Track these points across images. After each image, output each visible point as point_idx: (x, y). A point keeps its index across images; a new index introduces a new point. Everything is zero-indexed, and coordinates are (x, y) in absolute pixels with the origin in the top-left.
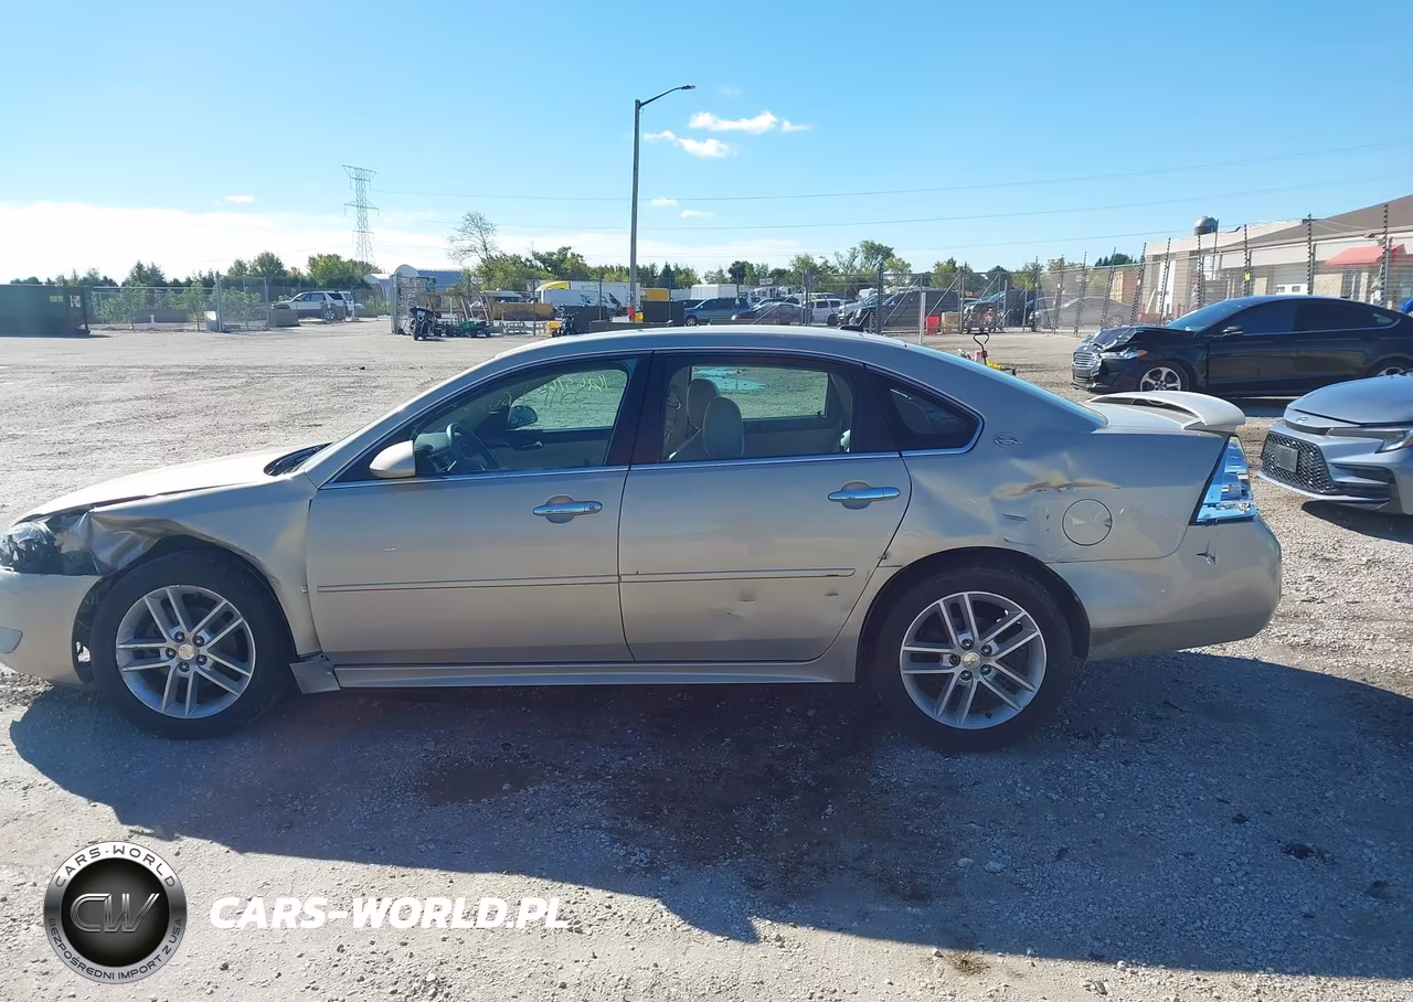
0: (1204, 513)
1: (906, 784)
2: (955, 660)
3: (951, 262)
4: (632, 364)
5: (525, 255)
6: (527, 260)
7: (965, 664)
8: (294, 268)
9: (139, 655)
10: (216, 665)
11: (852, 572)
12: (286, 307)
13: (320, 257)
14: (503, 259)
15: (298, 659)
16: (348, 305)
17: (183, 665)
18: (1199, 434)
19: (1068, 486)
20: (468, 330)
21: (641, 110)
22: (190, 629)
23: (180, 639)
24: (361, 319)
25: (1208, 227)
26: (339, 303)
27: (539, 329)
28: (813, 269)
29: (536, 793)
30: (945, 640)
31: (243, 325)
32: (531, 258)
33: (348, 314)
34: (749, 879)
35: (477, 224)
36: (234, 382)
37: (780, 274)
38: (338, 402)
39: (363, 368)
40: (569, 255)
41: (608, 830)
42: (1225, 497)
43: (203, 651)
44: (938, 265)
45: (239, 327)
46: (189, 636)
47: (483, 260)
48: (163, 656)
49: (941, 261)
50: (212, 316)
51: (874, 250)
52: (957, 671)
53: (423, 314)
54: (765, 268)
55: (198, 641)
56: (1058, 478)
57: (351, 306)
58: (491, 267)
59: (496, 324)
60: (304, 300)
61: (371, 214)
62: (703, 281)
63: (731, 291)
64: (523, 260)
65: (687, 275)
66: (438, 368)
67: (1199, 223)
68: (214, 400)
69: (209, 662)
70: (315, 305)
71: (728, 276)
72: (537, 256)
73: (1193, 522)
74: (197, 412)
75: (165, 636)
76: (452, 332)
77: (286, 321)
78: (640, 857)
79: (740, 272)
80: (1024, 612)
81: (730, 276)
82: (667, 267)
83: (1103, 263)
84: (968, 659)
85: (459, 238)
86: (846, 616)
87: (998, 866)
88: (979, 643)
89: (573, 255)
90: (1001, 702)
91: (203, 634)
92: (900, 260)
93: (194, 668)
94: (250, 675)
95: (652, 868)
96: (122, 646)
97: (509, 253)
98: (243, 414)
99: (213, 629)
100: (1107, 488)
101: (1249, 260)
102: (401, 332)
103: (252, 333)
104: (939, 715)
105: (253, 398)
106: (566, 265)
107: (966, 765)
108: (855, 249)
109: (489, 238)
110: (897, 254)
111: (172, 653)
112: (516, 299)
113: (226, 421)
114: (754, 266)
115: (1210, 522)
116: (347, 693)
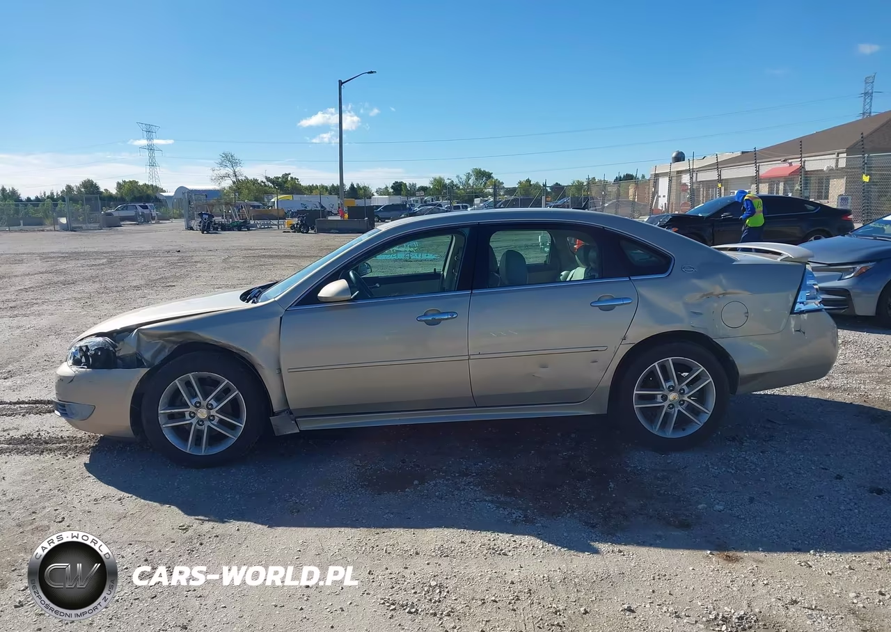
0: (798, 307)
1: (647, 470)
2: (665, 398)
3: (528, 181)
4: (467, 231)
5: (261, 179)
6: (262, 182)
7: (670, 401)
8: (106, 190)
9: (171, 417)
10: (221, 421)
11: (606, 348)
12: (110, 214)
13: (124, 182)
14: (247, 181)
15: (274, 414)
16: (152, 213)
17: (201, 422)
18: (788, 263)
19: (724, 294)
20: (235, 226)
21: (342, 87)
22: (205, 399)
23: (198, 406)
24: (161, 222)
25: (679, 158)
26: (146, 211)
27: (281, 224)
28: (445, 186)
29: (435, 485)
30: (658, 386)
31: (84, 226)
32: (265, 180)
33: (153, 218)
34: (585, 522)
35: (229, 160)
36: (101, 262)
37: (424, 189)
38: (178, 272)
39: (179, 251)
40: (289, 179)
41: (492, 502)
42: (808, 298)
43: (213, 412)
44: (520, 183)
45: (81, 227)
46: (204, 403)
47: (234, 183)
48: (187, 417)
49: (522, 180)
50: (64, 221)
51: (482, 175)
52: (666, 404)
53: (207, 216)
54: (414, 185)
55: (210, 407)
56: (718, 290)
57: (154, 213)
58: (241, 186)
59: (252, 222)
60: (123, 209)
61: (157, 154)
62: (375, 194)
63: (398, 200)
64: (259, 181)
65: (365, 190)
66: (228, 250)
67: (674, 155)
68: (94, 273)
69: (217, 419)
70: (131, 213)
71: (391, 190)
72: (268, 179)
73: (792, 312)
74: (88, 280)
75: (189, 404)
76: (225, 228)
77: (112, 223)
78: (517, 514)
79: (398, 188)
80: (703, 368)
81: (392, 190)
82: (352, 185)
83: (618, 180)
84: (672, 397)
85: (218, 169)
86: (602, 374)
87: (721, 508)
88: (678, 388)
89: (292, 178)
90: (691, 421)
91: (213, 402)
92: (497, 180)
93: (207, 423)
94: (243, 426)
95: (527, 520)
96: (162, 412)
97: (250, 178)
98: (119, 281)
99: (218, 399)
100: (744, 295)
101: (720, 175)
102: (192, 229)
103: (90, 231)
104: (656, 430)
105: (120, 271)
106: (288, 185)
107: (676, 458)
108: (469, 173)
109: (237, 169)
110: (495, 176)
111: (193, 415)
112: (259, 207)
113: (110, 285)
114: (407, 184)
115: (802, 312)
116: (303, 434)
